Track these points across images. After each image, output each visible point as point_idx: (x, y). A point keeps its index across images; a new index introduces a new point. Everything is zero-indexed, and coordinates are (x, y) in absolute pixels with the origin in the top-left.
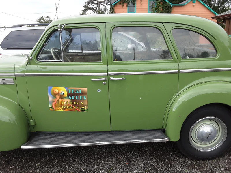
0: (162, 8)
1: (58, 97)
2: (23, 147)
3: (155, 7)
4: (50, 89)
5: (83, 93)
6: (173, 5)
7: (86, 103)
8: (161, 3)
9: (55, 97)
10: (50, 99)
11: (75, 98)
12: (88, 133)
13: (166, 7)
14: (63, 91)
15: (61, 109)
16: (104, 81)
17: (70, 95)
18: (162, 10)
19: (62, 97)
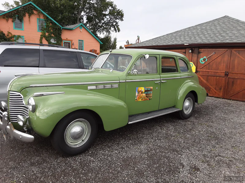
0: (52, 29)
1: (140, 93)
2: (129, 123)
3: (45, 27)
4: (137, 88)
5: (151, 90)
6: (63, 27)
7: (152, 95)
8: (51, 24)
9: (139, 93)
10: (137, 94)
11: (147, 92)
12: (149, 113)
13: (56, 29)
14: (143, 89)
15: (140, 100)
16: (159, 83)
17: (146, 91)
18: (52, 31)
19: (142, 93)
